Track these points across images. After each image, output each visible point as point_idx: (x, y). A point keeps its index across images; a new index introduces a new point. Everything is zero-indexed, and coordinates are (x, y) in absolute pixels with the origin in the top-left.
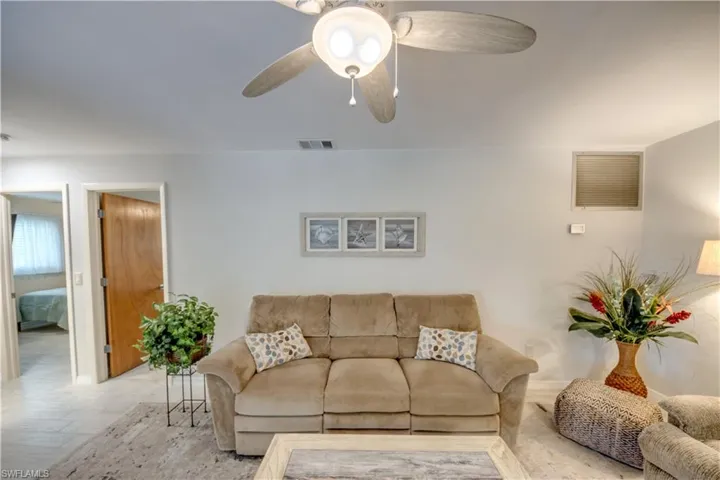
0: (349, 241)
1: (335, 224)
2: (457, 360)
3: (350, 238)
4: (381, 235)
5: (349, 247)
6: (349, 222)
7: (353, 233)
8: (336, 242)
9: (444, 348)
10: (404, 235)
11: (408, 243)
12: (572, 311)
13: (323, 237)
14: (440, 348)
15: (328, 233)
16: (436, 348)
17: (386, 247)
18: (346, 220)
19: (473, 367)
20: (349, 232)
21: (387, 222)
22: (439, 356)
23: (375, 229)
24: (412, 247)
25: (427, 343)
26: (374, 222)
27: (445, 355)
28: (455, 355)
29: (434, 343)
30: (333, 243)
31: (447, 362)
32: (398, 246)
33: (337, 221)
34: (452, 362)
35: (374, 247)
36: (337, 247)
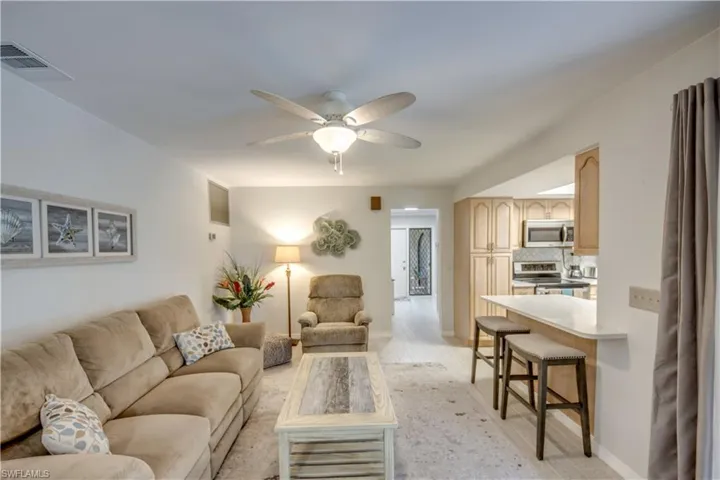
0: (50, 239)
1: (26, 208)
2: (224, 346)
3: (53, 236)
4: (93, 233)
5: (51, 251)
6: (51, 209)
7: (57, 228)
8: (30, 242)
9: (212, 341)
10: (119, 235)
11: (120, 245)
14: (209, 342)
15: (13, 225)
16: (206, 345)
17: (101, 251)
18: (45, 204)
19: (233, 345)
20: (50, 226)
21: (101, 216)
22: (210, 350)
23: (86, 222)
24: (126, 250)
25: (195, 344)
26: (84, 213)
27: (215, 346)
28: (222, 342)
29: (202, 342)
30: (22, 243)
31: (216, 351)
32: (112, 249)
33: (30, 204)
34: (221, 349)
35: (86, 250)
36: (31, 251)
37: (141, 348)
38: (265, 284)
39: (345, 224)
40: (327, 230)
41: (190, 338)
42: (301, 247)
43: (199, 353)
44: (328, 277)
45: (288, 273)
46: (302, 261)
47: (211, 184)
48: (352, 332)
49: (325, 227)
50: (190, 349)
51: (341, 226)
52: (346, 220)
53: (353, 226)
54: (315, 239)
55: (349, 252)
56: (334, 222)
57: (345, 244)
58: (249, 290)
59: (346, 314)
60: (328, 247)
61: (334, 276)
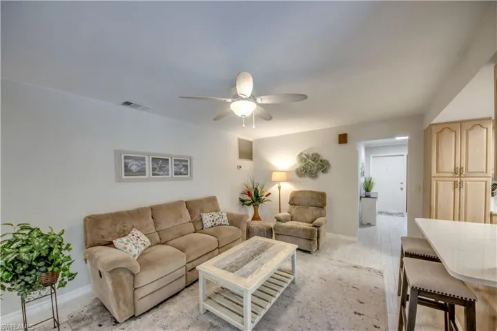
0: (153, 171)
1: (143, 159)
2: (223, 223)
3: (154, 169)
4: (171, 167)
5: (153, 175)
6: (153, 159)
7: (155, 166)
8: (145, 172)
9: (217, 220)
10: (183, 168)
11: (185, 172)
12: (240, 198)
13: (134, 168)
14: (215, 220)
15: (138, 166)
16: (213, 221)
17: (175, 174)
18: (151, 157)
19: (228, 224)
20: (153, 165)
21: (175, 160)
22: (215, 224)
23: (168, 164)
24: (187, 175)
25: (208, 220)
26: (168, 160)
27: (218, 223)
28: (222, 221)
29: (212, 219)
30: (142, 172)
31: (218, 225)
32: (181, 174)
33: (144, 158)
34: (221, 224)
35: (168, 175)
36: (145, 175)
37: (181, 217)
38: (266, 194)
39: (319, 156)
40: (305, 161)
41: (207, 217)
42: (287, 172)
43: (209, 224)
44: (301, 192)
45: (279, 188)
46: (289, 180)
47: (239, 140)
48: (305, 230)
49: (304, 158)
50: (206, 222)
51: (315, 157)
52: (320, 153)
53: (325, 157)
54: (298, 167)
55: (321, 175)
56: (311, 155)
57: (318, 169)
58: (257, 196)
59: (309, 218)
60: (306, 172)
61: (305, 191)
